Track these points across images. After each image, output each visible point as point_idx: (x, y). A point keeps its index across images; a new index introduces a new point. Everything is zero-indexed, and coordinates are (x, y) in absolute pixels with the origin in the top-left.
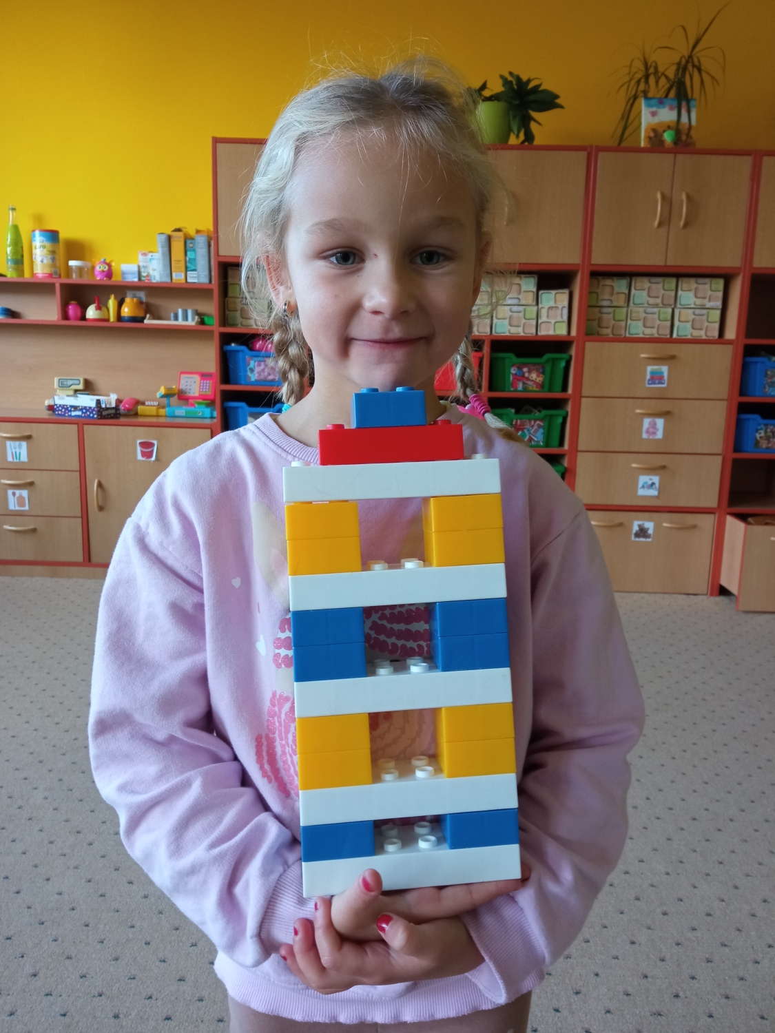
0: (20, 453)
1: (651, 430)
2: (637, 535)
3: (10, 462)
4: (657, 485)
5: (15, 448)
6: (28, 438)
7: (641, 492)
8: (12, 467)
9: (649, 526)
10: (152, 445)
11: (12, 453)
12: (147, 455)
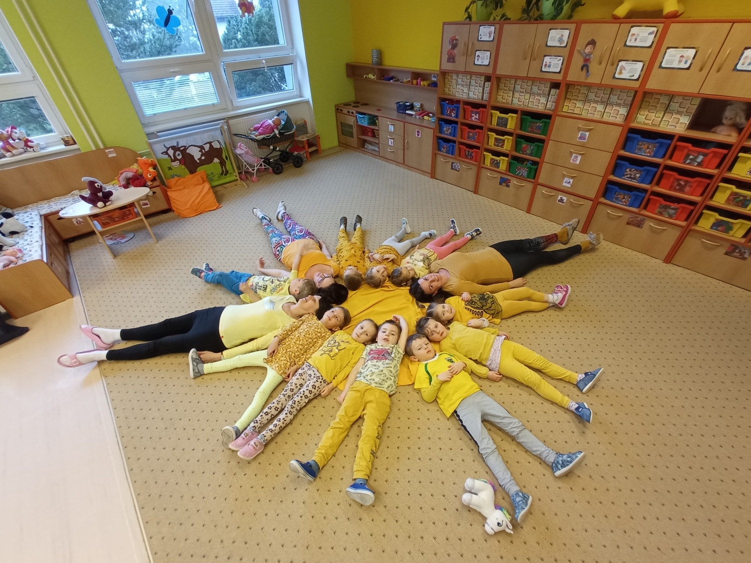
1: (575, 159)
2: (559, 201)
4: (571, 183)
5: (391, 127)
6: (394, 125)
7: (564, 184)
8: (390, 132)
9: (565, 199)
10: (419, 132)
12: (418, 135)
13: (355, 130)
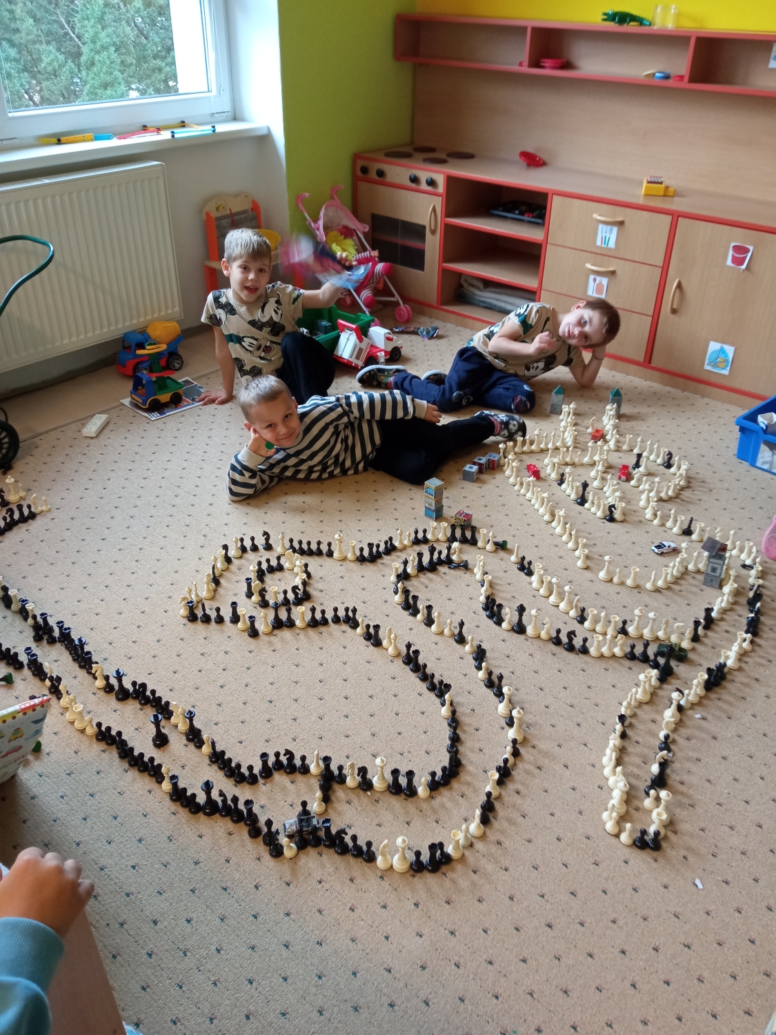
0: (609, 238)
3: (598, 247)
5: (606, 232)
6: (621, 224)
8: (599, 251)
10: (747, 251)
11: (602, 237)
12: (738, 261)
13: (433, 246)
